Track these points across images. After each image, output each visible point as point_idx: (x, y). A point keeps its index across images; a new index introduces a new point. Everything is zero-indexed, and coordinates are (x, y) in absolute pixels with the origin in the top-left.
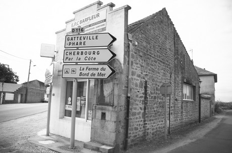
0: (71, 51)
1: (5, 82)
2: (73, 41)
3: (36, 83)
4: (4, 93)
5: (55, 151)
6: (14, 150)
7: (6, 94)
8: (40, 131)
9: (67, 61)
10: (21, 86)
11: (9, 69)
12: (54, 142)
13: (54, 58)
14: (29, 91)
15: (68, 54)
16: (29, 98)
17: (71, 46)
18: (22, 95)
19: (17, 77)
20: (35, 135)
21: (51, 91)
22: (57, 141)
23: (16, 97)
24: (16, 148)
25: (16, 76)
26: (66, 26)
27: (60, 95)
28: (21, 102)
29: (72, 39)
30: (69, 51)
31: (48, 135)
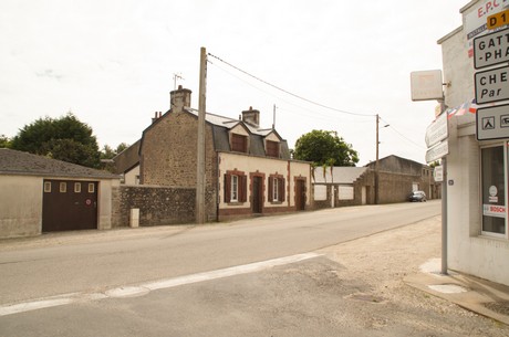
0: (492, 73)
1: (335, 165)
2: (497, 48)
3: (393, 161)
4: (336, 186)
5: (475, 313)
6: (381, 299)
7: (340, 187)
8: (423, 262)
9: (487, 98)
10: (364, 170)
11: (337, 140)
12: (464, 290)
13: (442, 99)
14: (381, 178)
15: (487, 80)
16: (381, 194)
17: (492, 60)
18: (368, 188)
19: (355, 153)
20: (416, 272)
21: (445, 174)
22: (472, 289)
23: (357, 192)
24: (385, 296)
25: (352, 152)
26: (464, 20)
27: (467, 183)
28: (368, 203)
29: (492, 43)
30: (487, 75)
31: (445, 272)
